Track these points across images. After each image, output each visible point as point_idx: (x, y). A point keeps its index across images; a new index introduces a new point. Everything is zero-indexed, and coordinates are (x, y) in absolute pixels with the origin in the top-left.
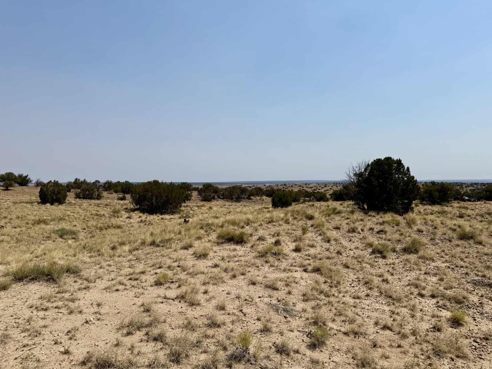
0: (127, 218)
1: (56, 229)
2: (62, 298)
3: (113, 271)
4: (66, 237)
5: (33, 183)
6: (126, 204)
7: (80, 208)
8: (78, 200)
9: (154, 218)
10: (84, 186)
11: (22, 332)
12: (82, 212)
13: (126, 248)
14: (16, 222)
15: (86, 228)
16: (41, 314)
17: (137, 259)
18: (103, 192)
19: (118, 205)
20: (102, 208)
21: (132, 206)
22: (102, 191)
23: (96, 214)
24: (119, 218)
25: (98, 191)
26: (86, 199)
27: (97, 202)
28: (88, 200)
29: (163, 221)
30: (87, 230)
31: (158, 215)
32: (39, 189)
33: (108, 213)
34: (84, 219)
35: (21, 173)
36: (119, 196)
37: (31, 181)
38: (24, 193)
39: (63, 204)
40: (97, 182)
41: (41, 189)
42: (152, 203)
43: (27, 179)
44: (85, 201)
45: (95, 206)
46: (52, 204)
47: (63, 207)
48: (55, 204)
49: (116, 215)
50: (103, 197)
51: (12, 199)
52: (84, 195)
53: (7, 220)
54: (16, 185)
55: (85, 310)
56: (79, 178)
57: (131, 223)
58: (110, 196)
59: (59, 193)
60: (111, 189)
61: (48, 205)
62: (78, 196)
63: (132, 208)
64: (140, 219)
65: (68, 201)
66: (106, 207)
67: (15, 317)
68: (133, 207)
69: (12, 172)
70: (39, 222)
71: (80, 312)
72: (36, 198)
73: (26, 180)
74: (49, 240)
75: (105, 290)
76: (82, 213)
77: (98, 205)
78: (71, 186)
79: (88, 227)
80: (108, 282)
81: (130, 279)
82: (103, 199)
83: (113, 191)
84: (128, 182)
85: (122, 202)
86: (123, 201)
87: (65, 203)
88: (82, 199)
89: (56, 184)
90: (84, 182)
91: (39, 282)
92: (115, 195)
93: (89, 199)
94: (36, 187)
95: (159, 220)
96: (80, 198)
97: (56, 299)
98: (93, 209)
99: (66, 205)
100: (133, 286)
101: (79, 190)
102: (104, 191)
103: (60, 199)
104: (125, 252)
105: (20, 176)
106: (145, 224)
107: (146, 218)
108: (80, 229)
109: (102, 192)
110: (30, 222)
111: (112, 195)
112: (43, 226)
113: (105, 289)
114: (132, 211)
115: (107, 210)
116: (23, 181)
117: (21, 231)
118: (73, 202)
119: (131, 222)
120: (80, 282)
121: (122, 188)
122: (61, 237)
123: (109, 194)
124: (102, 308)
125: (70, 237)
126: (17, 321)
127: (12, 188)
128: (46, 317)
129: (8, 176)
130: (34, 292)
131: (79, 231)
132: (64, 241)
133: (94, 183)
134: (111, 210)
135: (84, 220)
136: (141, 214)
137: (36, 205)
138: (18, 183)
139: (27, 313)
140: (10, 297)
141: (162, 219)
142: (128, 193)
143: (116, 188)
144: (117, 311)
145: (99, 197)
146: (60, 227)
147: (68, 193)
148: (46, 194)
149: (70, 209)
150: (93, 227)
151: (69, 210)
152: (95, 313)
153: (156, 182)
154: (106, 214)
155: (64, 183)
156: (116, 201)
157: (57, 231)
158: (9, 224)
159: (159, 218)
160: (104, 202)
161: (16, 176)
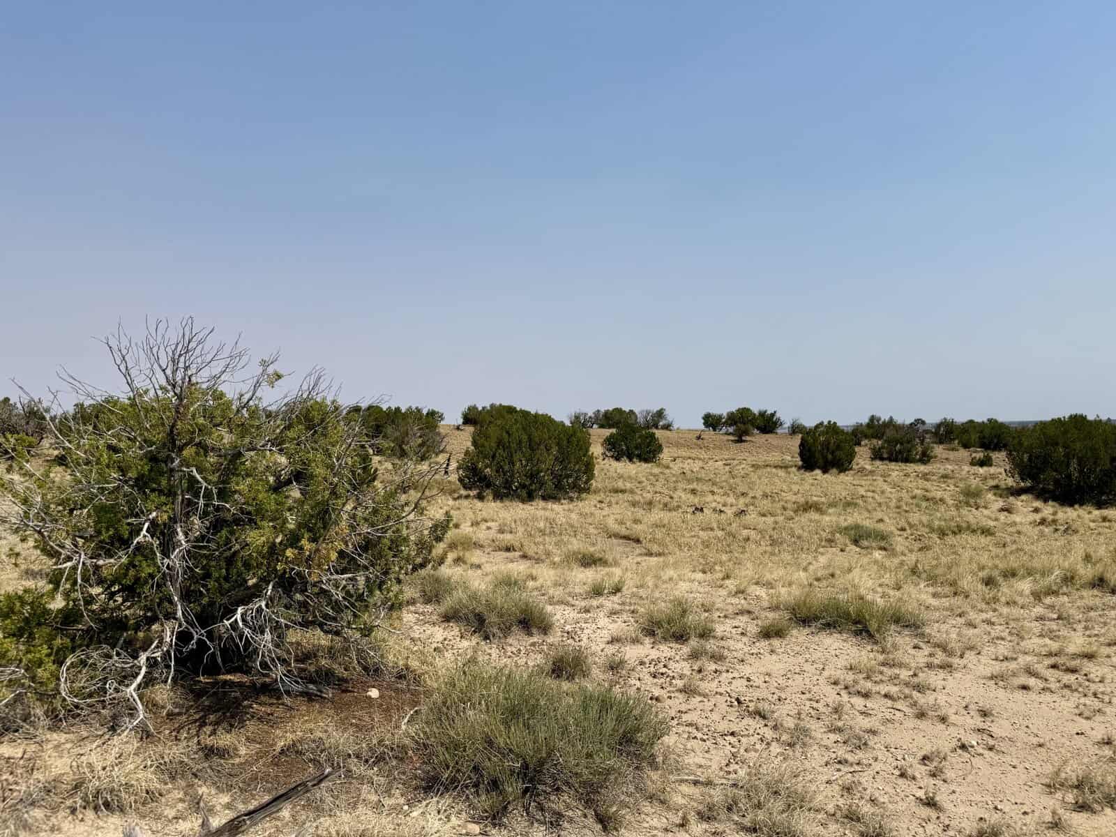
0: (1002, 510)
1: (845, 524)
2: (895, 678)
3: (1003, 639)
4: (865, 543)
5: (785, 428)
6: (993, 477)
7: (885, 481)
8: (878, 463)
9: (1079, 516)
10: (889, 433)
11: (830, 731)
12: (889, 490)
13: (1025, 586)
14: (766, 504)
15: (908, 528)
16: (859, 702)
17: (1059, 618)
18: (935, 445)
19: (972, 477)
20: (935, 483)
21: (1010, 482)
22: (933, 443)
23: (924, 496)
24: (980, 509)
25: (922, 442)
26: (896, 461)
27: (922, 468)
28: (900, 464)
29: (1107, 524)
30: (909, 531)
31: (1089, 508)
32: (798, 439)
33: (952, 496)
34: (898, 507)
35: (763, 408)
36: (974, 455)
37: (781, 424)
38: (770, 448)
39: (847, 472)
40: (920, 422)
41: (802, 439)
42: (1069, 476)
43: (774, 419)
44: (893, 465)
45: (918, 479)
46: (825, 471)
47: (846, 478)
48: (831, 471)
49: (972, 501)
50: (936, 457)
51: (750, 459)
52: (890, 453)
53: (748, 500)
54: (756, 431)
55: (953, 718)
56: (877, 414)
57: (1014, 524)
58: (952, 455)
59: (838, 447)
60: (954, 439)
61: (818, 472)
62: (877, 455)
63: (1012, 486)
64: (1038, 517)
65: (858, 464)
66: (945, 482)
67: (808, 696)
68: (1014, 485)
69: (747, 406)
70: (807, 507)
71: (943, 719)
72: (792, 457)
73: (773, 423)
74: (831, 547)
75: (993, 682)
76: (891, 492)
77: (925, 477)
78: (862, 432)
79: (911, 526)
80: (994, 662)
81: (1054, 666)
82: (935, 462)
83: (959, 444)
84: (996, 421)
85: (982, 470)
86: (985, 468)
87: (851, 469)
88: (887, 462)
89: (832, 428)
90: (890, 423)
91: (840, 633)
92: (963, 454)
93: (902, 462)
94: (791, 434)
95: (1094, 521)
96: (882, 459)
97: (884, 678)
98: (915, 484)
99: (855, 474)
100: (1066, 686)
101: (880, 442)
102: (936, 443)
103: (840, 460)
104: (1021, 594)
105: (762, 414)
106: (1056, 530)
107: (1055, 513)
108: (893, 528)
109: (932, 445)
110: (789, 506)
111: (956, 453)
112: (814, 515)
113: (992, 678)
114: (1012, 494)
115: (948, 488)
116: (767, 424)
117: (776, 523)
118: (868, 467)
119: (1014, 522)
120: (927, 650)
121: (982, 438)
122: (856, 542)
123: (948, 450)
124: (992, 721)
125: (874, 544)
126: (815, 705)
127: (748, 438)
128: (871, 712)
129: (741, 414)
130: (833, 653)
131: (892, 533)
132: (864, 552)
133: (911, 424)
134: (958, 489)
135: (898, 510)
136: (1038, 504)
137: (794, 472)
138: (758, 428)
139: (831, 695)
140: (792, 654)
141: (1104, 519)
142: (997, 448)
143: (965, 437)
144: (1035, 741)
145: (925, 458)
146: (850, 521)
147: (857, 449)
148: (813, 449)
149: (863, 483)
150: (924, 526)
151: (862, 486)
152: (979, 730)
153: (1078, 421)
154: (947, 497)
155: (847, 427)
156: (966, 468)
157: (846, 528)
158: (752, 508)
159: (1092, 517)
160: (939, 469)
161: (755, 415)
